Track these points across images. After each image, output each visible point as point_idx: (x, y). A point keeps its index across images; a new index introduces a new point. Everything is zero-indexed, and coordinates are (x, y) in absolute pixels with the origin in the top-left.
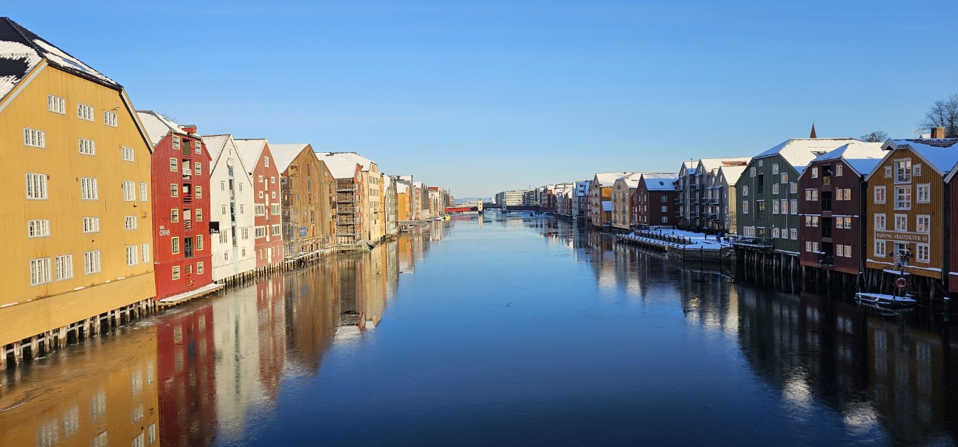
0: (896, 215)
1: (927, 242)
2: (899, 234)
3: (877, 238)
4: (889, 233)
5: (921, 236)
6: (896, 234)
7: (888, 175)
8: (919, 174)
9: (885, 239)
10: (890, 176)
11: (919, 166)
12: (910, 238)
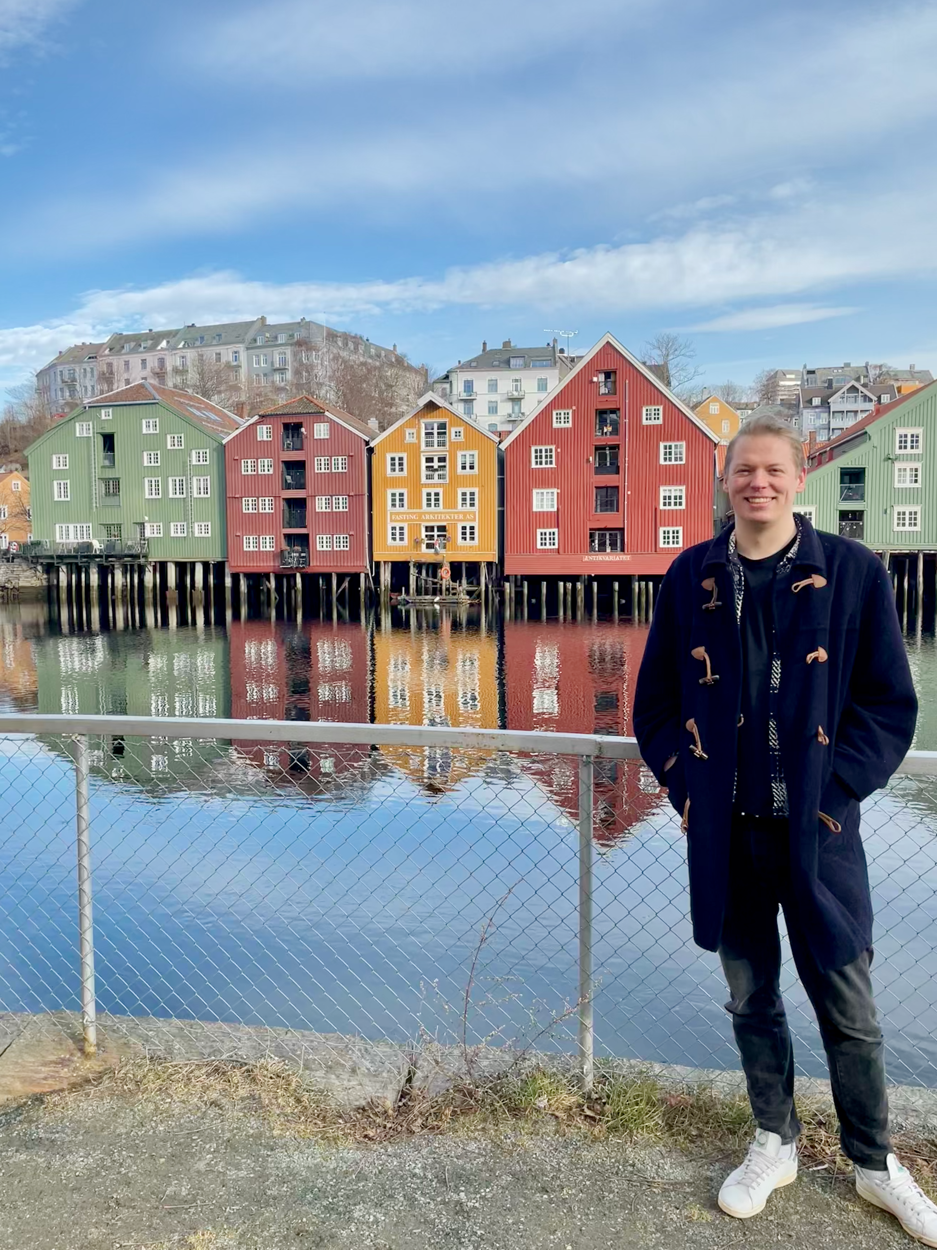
0: (425, 491)
1: (474, 520)
2: (429, 513)
3: (391, 520)
4: (411, 513)
5: (465, 514)
6: (425, 513)
7: (408, 439)
8: (462, 439)
9: (406, 521)
10: (415, 440)
11: (461, 429)
12: (448, 517)
